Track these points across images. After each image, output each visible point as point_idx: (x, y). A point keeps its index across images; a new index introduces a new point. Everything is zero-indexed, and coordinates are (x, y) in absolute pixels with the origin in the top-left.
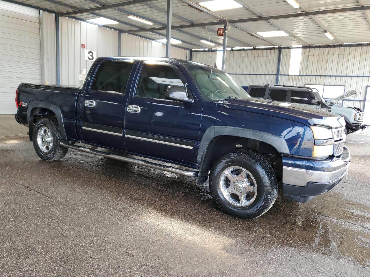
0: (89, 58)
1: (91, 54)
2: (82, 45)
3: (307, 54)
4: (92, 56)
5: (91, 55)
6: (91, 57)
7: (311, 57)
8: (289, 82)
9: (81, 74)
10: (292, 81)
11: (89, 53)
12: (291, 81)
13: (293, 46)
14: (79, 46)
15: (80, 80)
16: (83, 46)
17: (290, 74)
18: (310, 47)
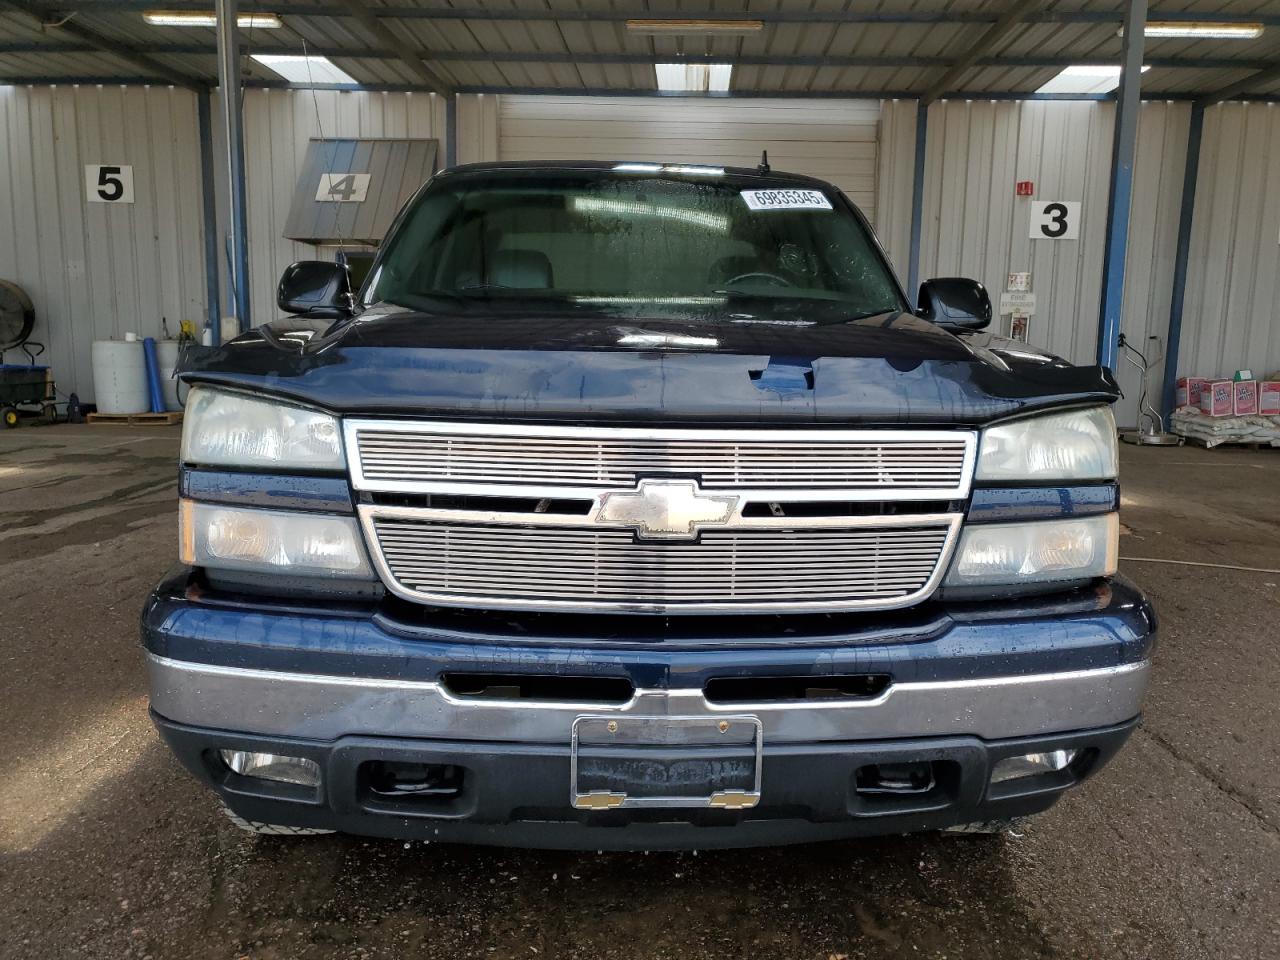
0: (1045, 229)
1: (1056, 213)
2: (1020, 185)
4: (1060, 220)
5: (1055, 219)
6: (1055, 227)
9: (1007, 291)
11: (1048, 211)
14: (1011, 188)
15: (1002, 313)
16: (1025, 189)
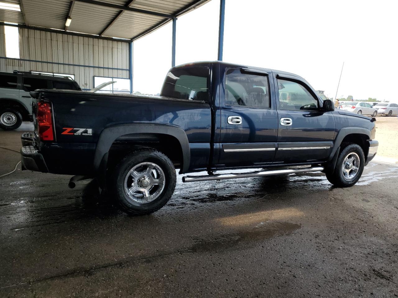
3: (26, 35)
7: (32, 40)
8: (8, 66)
10: (13, 66)
12: (11, 66)
13: (5, 22)
17: (7, 56)
18: (29, 28)
